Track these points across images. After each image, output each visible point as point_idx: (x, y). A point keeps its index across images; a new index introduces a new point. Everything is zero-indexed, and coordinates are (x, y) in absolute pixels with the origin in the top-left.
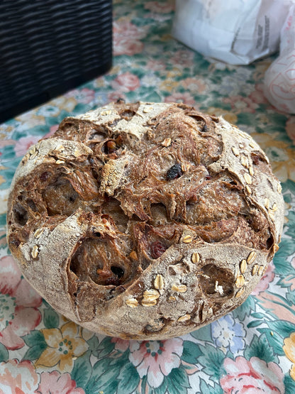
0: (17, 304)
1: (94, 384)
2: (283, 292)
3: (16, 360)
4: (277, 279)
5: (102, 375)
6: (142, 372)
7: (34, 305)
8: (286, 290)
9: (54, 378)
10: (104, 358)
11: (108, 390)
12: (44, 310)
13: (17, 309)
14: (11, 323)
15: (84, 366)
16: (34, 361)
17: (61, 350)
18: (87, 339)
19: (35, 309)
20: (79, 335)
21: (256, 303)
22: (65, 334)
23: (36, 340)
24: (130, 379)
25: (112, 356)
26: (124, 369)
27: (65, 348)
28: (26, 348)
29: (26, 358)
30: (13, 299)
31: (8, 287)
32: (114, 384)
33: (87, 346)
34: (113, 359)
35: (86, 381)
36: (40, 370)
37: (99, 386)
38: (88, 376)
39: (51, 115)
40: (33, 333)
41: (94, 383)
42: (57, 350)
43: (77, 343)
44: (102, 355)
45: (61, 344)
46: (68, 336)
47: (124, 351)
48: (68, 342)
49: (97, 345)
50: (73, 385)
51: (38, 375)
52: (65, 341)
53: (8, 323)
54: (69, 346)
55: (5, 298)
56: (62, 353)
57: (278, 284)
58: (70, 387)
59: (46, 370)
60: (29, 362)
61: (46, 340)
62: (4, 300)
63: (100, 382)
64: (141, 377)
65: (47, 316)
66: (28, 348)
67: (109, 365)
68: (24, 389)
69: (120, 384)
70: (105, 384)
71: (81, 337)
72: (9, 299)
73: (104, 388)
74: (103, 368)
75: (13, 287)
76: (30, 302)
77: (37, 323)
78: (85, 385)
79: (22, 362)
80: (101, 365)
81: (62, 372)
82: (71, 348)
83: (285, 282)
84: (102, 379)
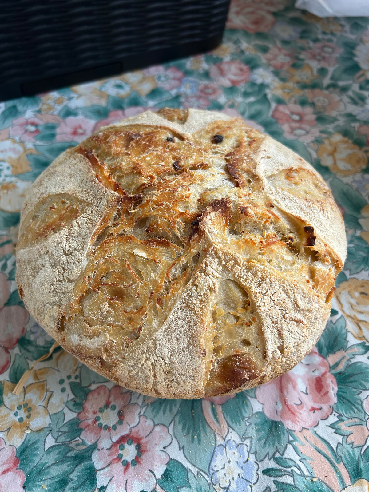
1: (40, 473)
2: (335, 440)
4: (333, 419)
5: (53, 464)
7: (7, 345)
8: (340, 439)
10: (63, 444)
11: (53, 487)
12: (16, 355)
15: (36, 446)
19: (7, 350)
20: (43, 404)
21: (289, 442)
24: (84, 483)
25: (73, 445)
26: (81, 467)
27: (22, 414)
33: (48, 421)
34: (73, 449)
35: (32, 465)
37: (44, 477)
38: (36, 459)
39: (118, 94)
41: (40, 471)
43: (38, 413)
44: (62, 439)
46: (30, 400)
47: (89, 444)
49: (61, 424)
50: (15, 464)
52: (26, 405)
54: (27, 414)
56: (17, 418)
57: (332, 426)
61: (4, 396)
63: (48, 473)
64: (99, 486)
65: (16, 365)
67: (65, 456)
69: (70, 485)
70: (52, 478)
71: (45, 408)
73: (49, 482)
74: (57, 456)
78: (28, 469)
80: (57, 451)
82: (28, 417)
83: (343, 426)
84: (51, 470)
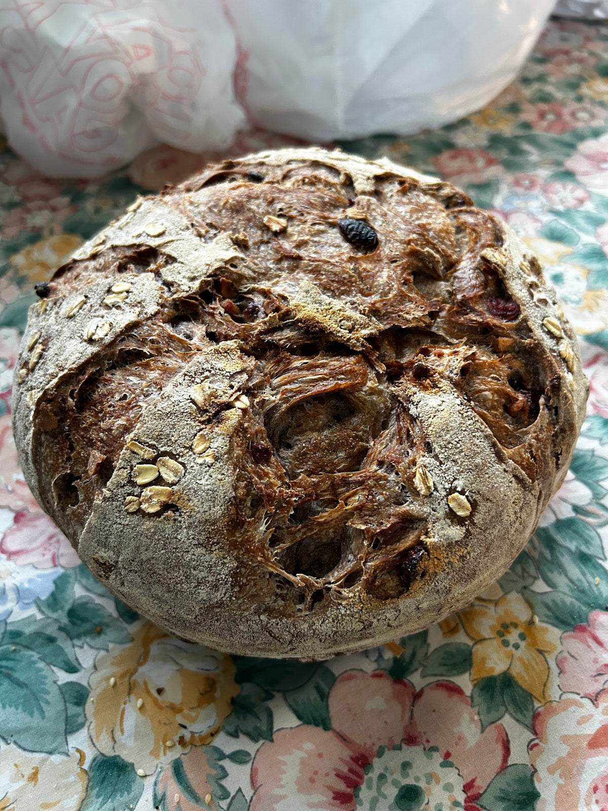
0: (397, 741)
3: (531, 747)
6: (566, 512)
9: (570, 665)
13: (411, 740)
14: (448, 755)
16: (537, 704)
17: (517, 646)
18: (502, 594)
22: (486, 633)
23: (492, 697)
28: (508, 722)
29: (528, 721)
30: (380, 754)
31: (345, 770)
36: (554, 693)
40: (477, 700)
42: (518, 653)
45: (506, 643)
48: (503, 629)
51: (565, 697)
53: (447, 762)
55: (374, 775)
58: (586, 635)
59: (555, 680)
60: (536, 716)
62: (382, 777)
66: (507, 717)
68: (591, 729)
72: (378, 765)
75: (347, 754)
76: (397, 708)
77: (456, 690)
79: (535, 733)
81: (560, 648)
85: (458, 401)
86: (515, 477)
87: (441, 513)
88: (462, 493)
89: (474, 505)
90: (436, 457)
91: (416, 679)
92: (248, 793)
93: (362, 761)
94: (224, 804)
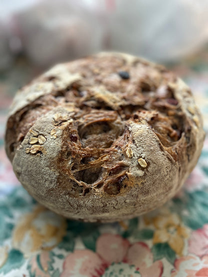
0: (120, 261)
3: (172, 272)
9: (193, 243)
13: (125, 261)
14: (138, 269)
16: (177, 256)
17: (172, 233)
22: (161, 226)
23: (160, 250)
28: (165, 261)
29: (173, 261)
30: (113, 264)
31: (98, 268)
32: (204, 205)
36: (185, 252)
40: (154, 251)
42: (173, 236)
51: (189, 255)
53: (137, 272)
55: (108, 272)
59: (186, 248)
60: (176, 260)
62: (111, 273)
66: (164, 259)
68: (198, 268)
72: (111, 269)
75: (100, 262)
76: (122, 249)
79: (175, 267)
85: (148, 128)
86: (168, 158)
87: (135, 164)
88: (144, 158)
89: (148, 164)
90: (136, 145)
91: (132, 240)
92: (61, 270)
93: (105, 266)
94: (51, 272)
